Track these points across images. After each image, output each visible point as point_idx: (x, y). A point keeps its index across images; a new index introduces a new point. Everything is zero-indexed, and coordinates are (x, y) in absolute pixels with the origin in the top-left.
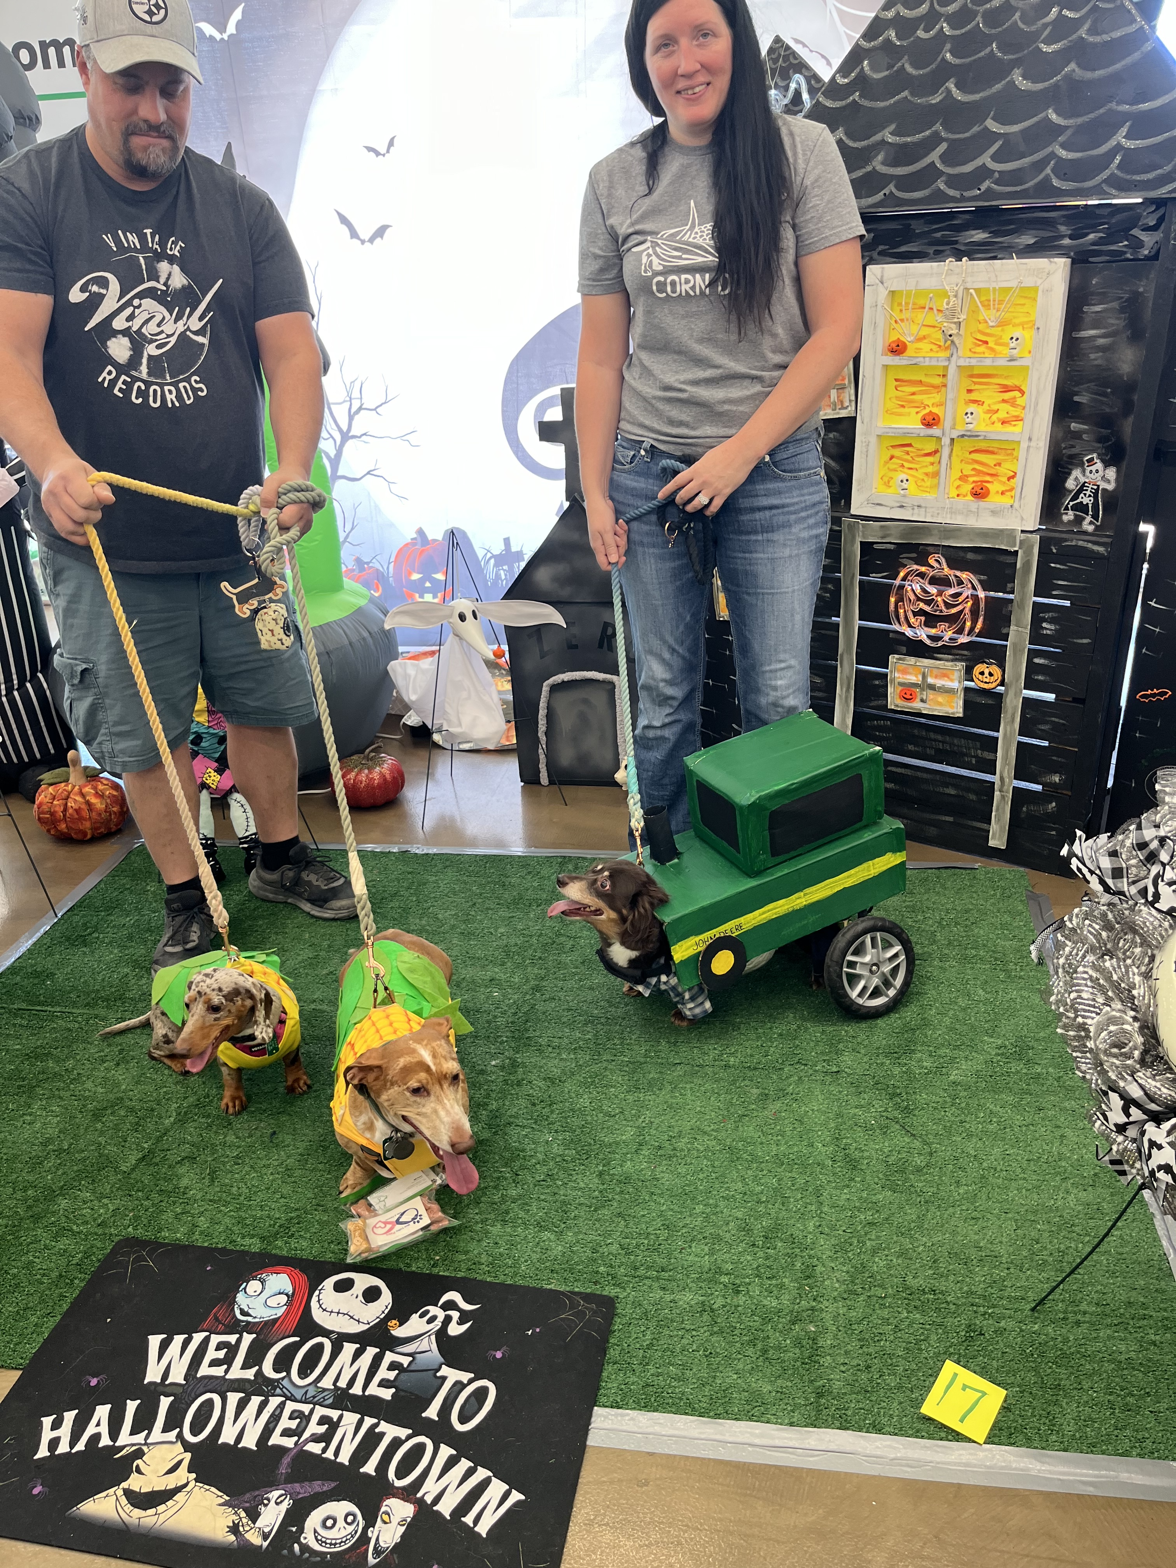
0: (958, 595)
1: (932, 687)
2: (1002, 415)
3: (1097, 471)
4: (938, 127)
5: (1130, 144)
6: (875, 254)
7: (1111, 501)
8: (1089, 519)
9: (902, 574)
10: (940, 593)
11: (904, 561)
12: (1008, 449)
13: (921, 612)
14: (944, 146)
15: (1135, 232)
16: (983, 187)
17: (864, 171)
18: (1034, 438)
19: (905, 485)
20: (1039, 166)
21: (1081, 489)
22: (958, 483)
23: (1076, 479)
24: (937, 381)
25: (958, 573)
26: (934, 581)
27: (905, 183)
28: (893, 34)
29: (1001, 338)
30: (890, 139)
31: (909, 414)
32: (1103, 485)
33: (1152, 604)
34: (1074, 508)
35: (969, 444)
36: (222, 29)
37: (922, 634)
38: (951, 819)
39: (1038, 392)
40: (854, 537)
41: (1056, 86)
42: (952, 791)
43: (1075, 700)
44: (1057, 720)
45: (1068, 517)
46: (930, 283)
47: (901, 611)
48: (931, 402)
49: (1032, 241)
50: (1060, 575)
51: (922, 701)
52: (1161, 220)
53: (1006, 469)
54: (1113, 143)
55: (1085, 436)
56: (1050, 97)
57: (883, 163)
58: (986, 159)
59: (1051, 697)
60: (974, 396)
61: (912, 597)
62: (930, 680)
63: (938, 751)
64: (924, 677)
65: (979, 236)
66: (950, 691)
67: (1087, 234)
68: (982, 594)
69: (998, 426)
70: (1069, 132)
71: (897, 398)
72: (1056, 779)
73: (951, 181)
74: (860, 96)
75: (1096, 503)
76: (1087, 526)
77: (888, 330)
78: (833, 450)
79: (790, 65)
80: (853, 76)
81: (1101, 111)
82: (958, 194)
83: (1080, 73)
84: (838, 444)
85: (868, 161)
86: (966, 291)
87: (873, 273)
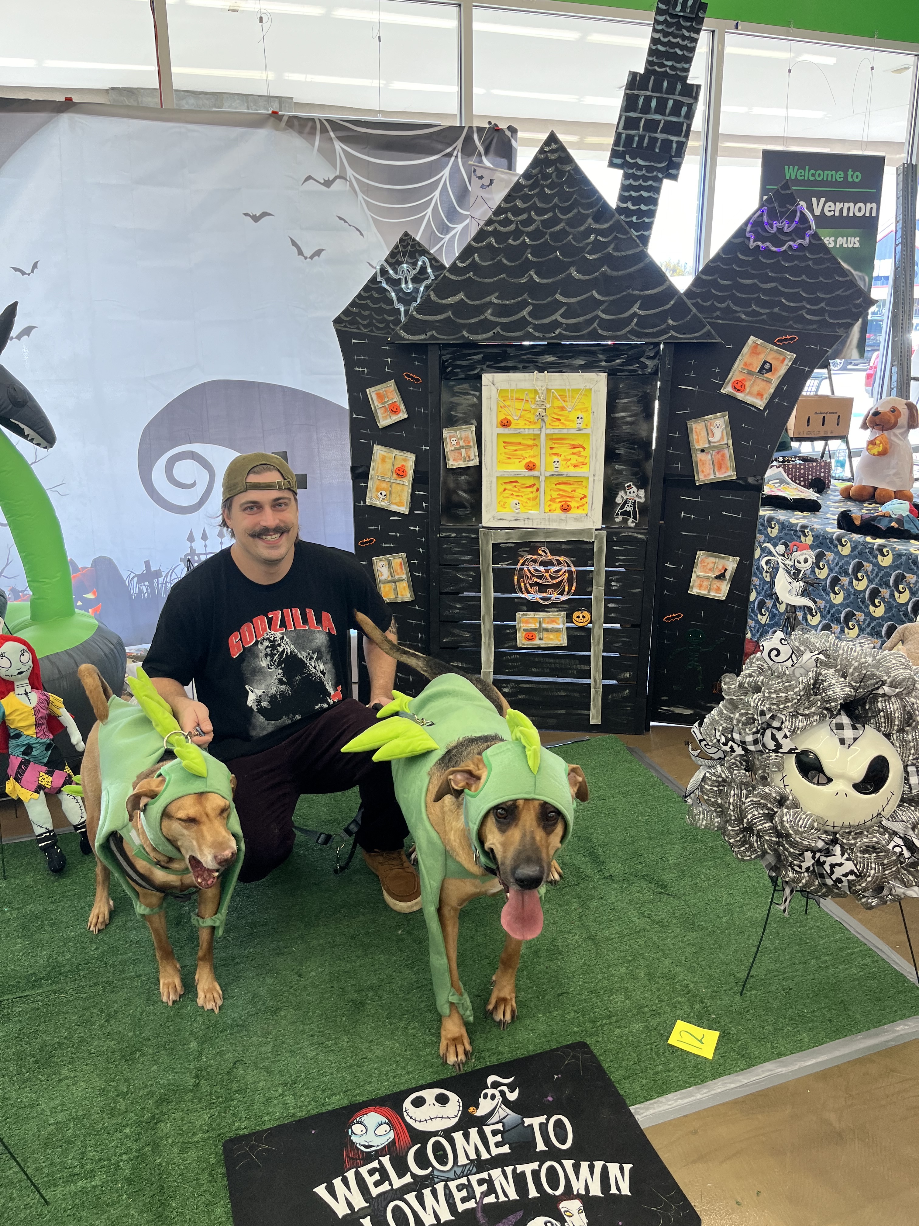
0: (559, 571)
1: (546, 630)
2: (573, 461)
3: (634, 492)
4: (525, 296)
5: (642, 313)
6: (484, 367)
7: (643, 509)
8: (631, 519)
9: (521, 562)
10: (547, 571)
11: (522, 553)
12: (580, 481)
13: (536, 584)
14: (531, 307)
15: (642, 359)
16: (557, 332)
17: (479, 318)
18: (597, 475)
19: (518, 506)
20: (590, 322)
21: (625, 503)
22: (550, 503)
23: (622, 497)
24: (531, 442)
25: (557, 558)
26: (542, 564)
27: (506, 327)
28: (493, 241)
29: (569, 417)
30: (495, 301)
31: (514, 463)
32: (638, 500)
33: (668, 565)
34: (622, 514)
35: (555, 480)
37: (537, 597)
38: (564, 712)
39: (597, 449)
40: (488, 542)
41: (596, 278)
42: (564, 694)
43: (633, 626)
44: (624, 640)
45: (619, 519)
46: (522, 385)
47: (522, 584)
48: (528, 455)
49: (583, 363)
50: (620, 553)
51: (540, 639)
52: (657, 354)
53: (580, 492)
54: (631, 311)
55: (624, 472)
56: (593, 284)
57: (492, 315)
58: (557, 316)
59: (618, 626)
60: (554, 451)
61: (529, 575)
62: (544, 626)
63: (551, 669)
64: (540, 624)
65: (551, 359)
66: (558, 631)
67: (615, 360)
68: (573, 569)
69: (571, 468)
70: (606, 304)
71: (506, 453)
72: (627, 675)
73: (537, 328)
74: (474, 275)
75: (634, 510)
76: (631, 523)
77: (498, 412)
78: (465, 487)
79: (417, 251)
80: (468, 262)
81: (624, 293)
82: (541, 335)
83: (609, 271)
84: (468, 483)
85: (482, 313)
86: (548, 390)
87: (486, 378)
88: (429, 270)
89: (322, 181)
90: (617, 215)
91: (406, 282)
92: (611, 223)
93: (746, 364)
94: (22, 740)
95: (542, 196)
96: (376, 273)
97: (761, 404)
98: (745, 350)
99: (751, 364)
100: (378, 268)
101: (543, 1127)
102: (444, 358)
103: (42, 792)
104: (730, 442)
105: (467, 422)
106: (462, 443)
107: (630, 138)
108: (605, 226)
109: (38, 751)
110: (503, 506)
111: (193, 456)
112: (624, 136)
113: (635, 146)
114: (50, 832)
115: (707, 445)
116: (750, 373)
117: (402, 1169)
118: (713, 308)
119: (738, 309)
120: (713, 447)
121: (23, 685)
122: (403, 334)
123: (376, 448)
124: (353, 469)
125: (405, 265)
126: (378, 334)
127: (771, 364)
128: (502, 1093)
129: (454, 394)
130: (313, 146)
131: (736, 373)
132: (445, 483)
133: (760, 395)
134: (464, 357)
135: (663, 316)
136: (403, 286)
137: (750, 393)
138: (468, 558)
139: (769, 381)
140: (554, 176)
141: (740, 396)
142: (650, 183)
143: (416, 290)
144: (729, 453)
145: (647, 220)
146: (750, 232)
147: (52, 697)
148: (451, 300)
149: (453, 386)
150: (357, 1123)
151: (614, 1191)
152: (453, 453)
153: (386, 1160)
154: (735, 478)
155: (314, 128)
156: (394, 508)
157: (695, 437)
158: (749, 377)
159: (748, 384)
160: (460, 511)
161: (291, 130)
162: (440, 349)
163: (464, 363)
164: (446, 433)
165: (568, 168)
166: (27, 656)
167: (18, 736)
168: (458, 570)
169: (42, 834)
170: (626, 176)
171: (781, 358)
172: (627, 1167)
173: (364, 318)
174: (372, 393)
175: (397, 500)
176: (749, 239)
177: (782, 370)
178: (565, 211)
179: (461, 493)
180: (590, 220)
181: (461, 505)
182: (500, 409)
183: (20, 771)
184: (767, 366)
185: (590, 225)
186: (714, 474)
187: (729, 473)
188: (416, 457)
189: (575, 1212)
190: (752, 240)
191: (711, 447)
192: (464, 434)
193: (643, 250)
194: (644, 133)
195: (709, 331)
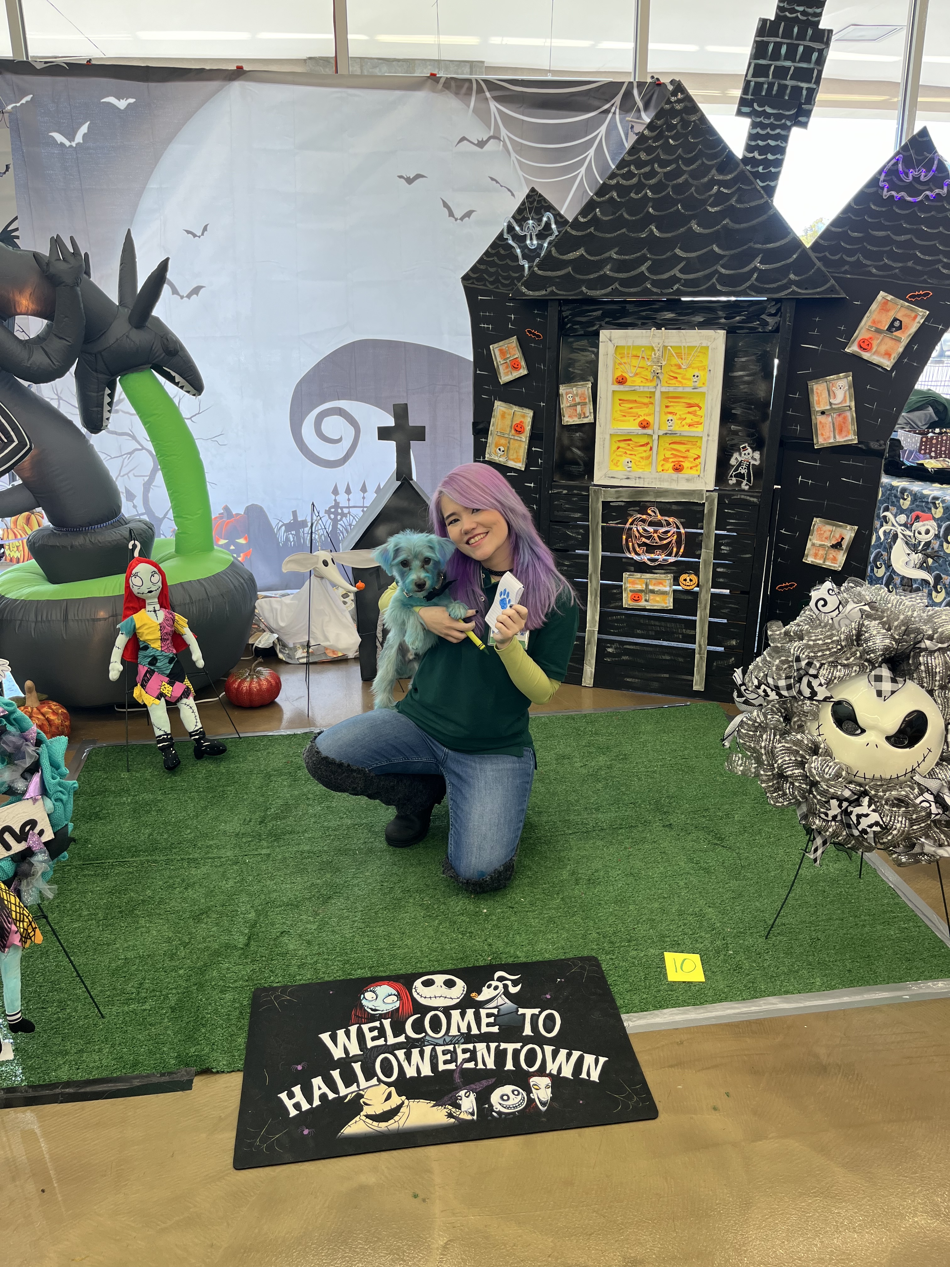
0: (667, 532)
1: (653, 592)
2: (688, 421)
3: (749, 454)
4: (645, 251)
5: (763, 267)
6: (603, 323)
7: (758, 471)
8: (745, 482)
9: (630, 520)
10: (655, 531)
11: (631, 512)
12: (694, 441)
13: (645, 544)
14: (650, 262)
15: (763, 316)
16: (675, 288)
17: (598, 274)
18: (711, 435)
19: (630, 465)
20: (709, 277)
21: (740, 465)
22: (663, 462)
23: (736, 459)
24: (646, 400)
25: (667, 518)
26: (651, 524)
27: (624, 283)
28: (615, 195)
29: (685, 375)
30: (615, 256)
31: (629, 421)
32: (753, 462)
33: (783, 531)
34: (736, 476)
35: (669, 439)
36: (71, 138)
37: (645, 558)
38: (667, 676)
39: (712, 407)
40: (598, 499)
41: (718, 231)
42: (668, 658)
43: (742, 593)
44: (733, 606)
45: (733, 481)
46: (639, 342)
47: (630, 544)
48: (643, 413)
49: (702, 320)
50: (731, 516)
51: (646, 601)
52: (779, 310)
53: (693, 453)
54: (752, 266)
55: (740, 433)
56: (713, 238)
57: (610, 270)
58: (676, 272)
59: (727, 592)
60: (669, 410)
61: (637, 535)
62: (651, 587)
63: (656, 632)
64: (647, 585)
65: (670, 315)
66: (664, 593)
67: (735, 317)
68: (682, 531)
69: (686, 428)
70: (726, 259)
71: (621, 411)
72: (734, 642)
73: (655, 283)
74: (595, 230)
75: (749, 473)
76: (745, 486)
77: (615, 369)
78: (579, 444)
79: (542, 207)
80: (589, 217)
81: (745, 247)
82: (658, 291)
83: (732, 225)
84: (582, 440)
85: (601, 268)
86: (665, 347)
87: (604, 334)
88: (554, 226)
89: (476, 142)
90: (742, 165)
91: (531, 239)
92: (736, 173)
93: (874, 322)
94: (149, 652)
95: (667, 148)
96: (503, 230)
97: (888, 364)
98: (874, 306)
99: (879, 322)
100: (506, 224)
101: (535, 1017)
102: (564, 314)
103: (163, 699)
104: (853, 404)
105: (585, 379)
106: (578, 400)
107: (759, 86)
108: (729, 177)
109: (162, 663)
110: (616, 465)
111: (340, 412)
112: (752, 84)
113: (764, 94)
114: (167, 735)
115: (828, 407)
116: (878, 331)
117: (398, 1029)
118: (842, 262)
119: (868, 263)
120: (834, 409)
121: (153, 603)
122: (524, 290)
123: (497, 404)
124: (475, 424)
125: (531, 222)
126: (502, 290)
127: (901, 322)
128: (505, 987)
129: (573, 351)
130: (469, 106)
131: (863, 331)
132: (560, 439)
133: (888, 354)
134: (582, 313)
135: (785, 271)
136: (528, 242)
137: (876, 353)
138: (578, 515)
139: (898, 340)
140: (679, 127)
141: (866, 355)
142: (778, 131)
143: (540, 247)
144: (851, 415)
145: (773, 170)
146: (884, 181)
147: (178, 617)
148: (571, 256)
149: (572, 343)
150: (371, 991)
151: (584, 1075)
152: (569, 410)
153: (387, 1023)
154: (856, 442)
155: (470, 89)
156: (511, 464)
157: (816, 398)
158: (877, 335)
159: (875, 343)
160: (574, 469)
161: (447, 91)
162: (560, 305)
163: (583, 319)
164: (562, 389)
165: (694, 118)
166: (157, 578)
167: (146, 648)
168: (568, 528)
169: (160, 736)
170: (754, 125)
171: (913, 315)
172: (602, 1060)
173: (490, 274)
174: (495, 349)
175: (515, 456)
176: (882, 188)
177: (913, 328)
178: (689, 162)
179: (575, 450)
180: (714, 171)
181: (575, 463)
182: (617, 366)
183: (146, 678)
184: (897, 324)
185: (713, 177)
186: (835, 437)
187: (850, 437)
188: (534, 413)
189: (543, 1086)
190: (886, 190)
191: (832, 409)
192: (580, 391)
193: (767, 201)
194: (773, 80)
195: (833, 286)
